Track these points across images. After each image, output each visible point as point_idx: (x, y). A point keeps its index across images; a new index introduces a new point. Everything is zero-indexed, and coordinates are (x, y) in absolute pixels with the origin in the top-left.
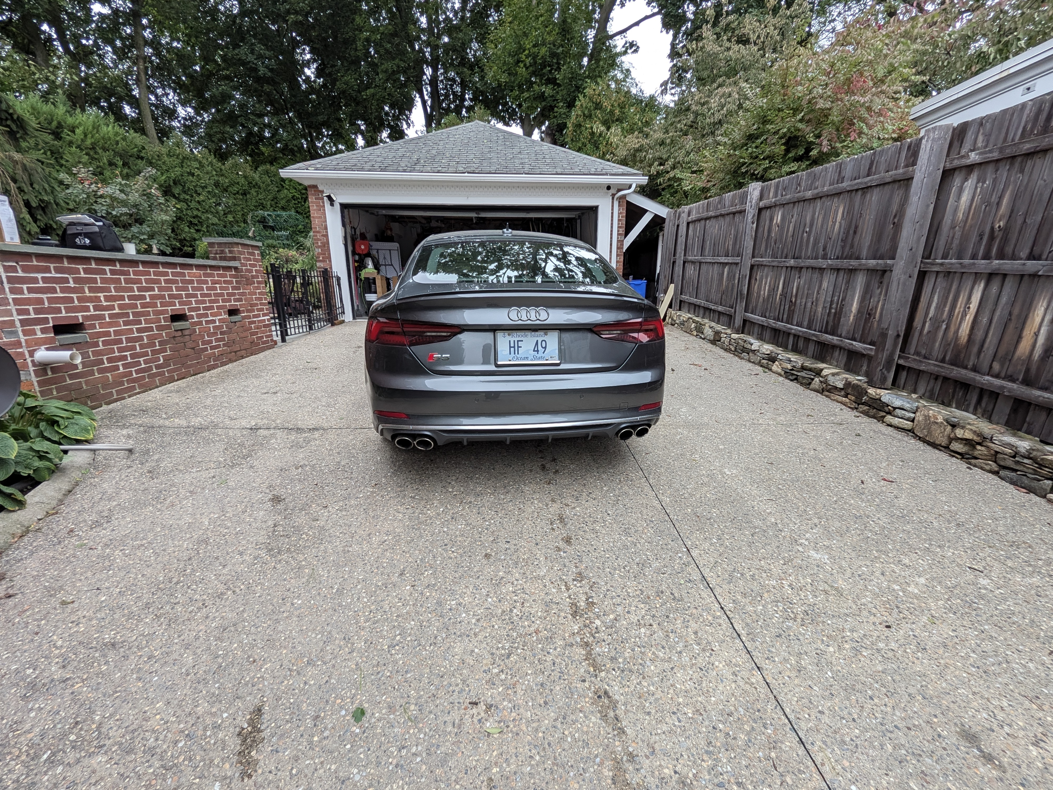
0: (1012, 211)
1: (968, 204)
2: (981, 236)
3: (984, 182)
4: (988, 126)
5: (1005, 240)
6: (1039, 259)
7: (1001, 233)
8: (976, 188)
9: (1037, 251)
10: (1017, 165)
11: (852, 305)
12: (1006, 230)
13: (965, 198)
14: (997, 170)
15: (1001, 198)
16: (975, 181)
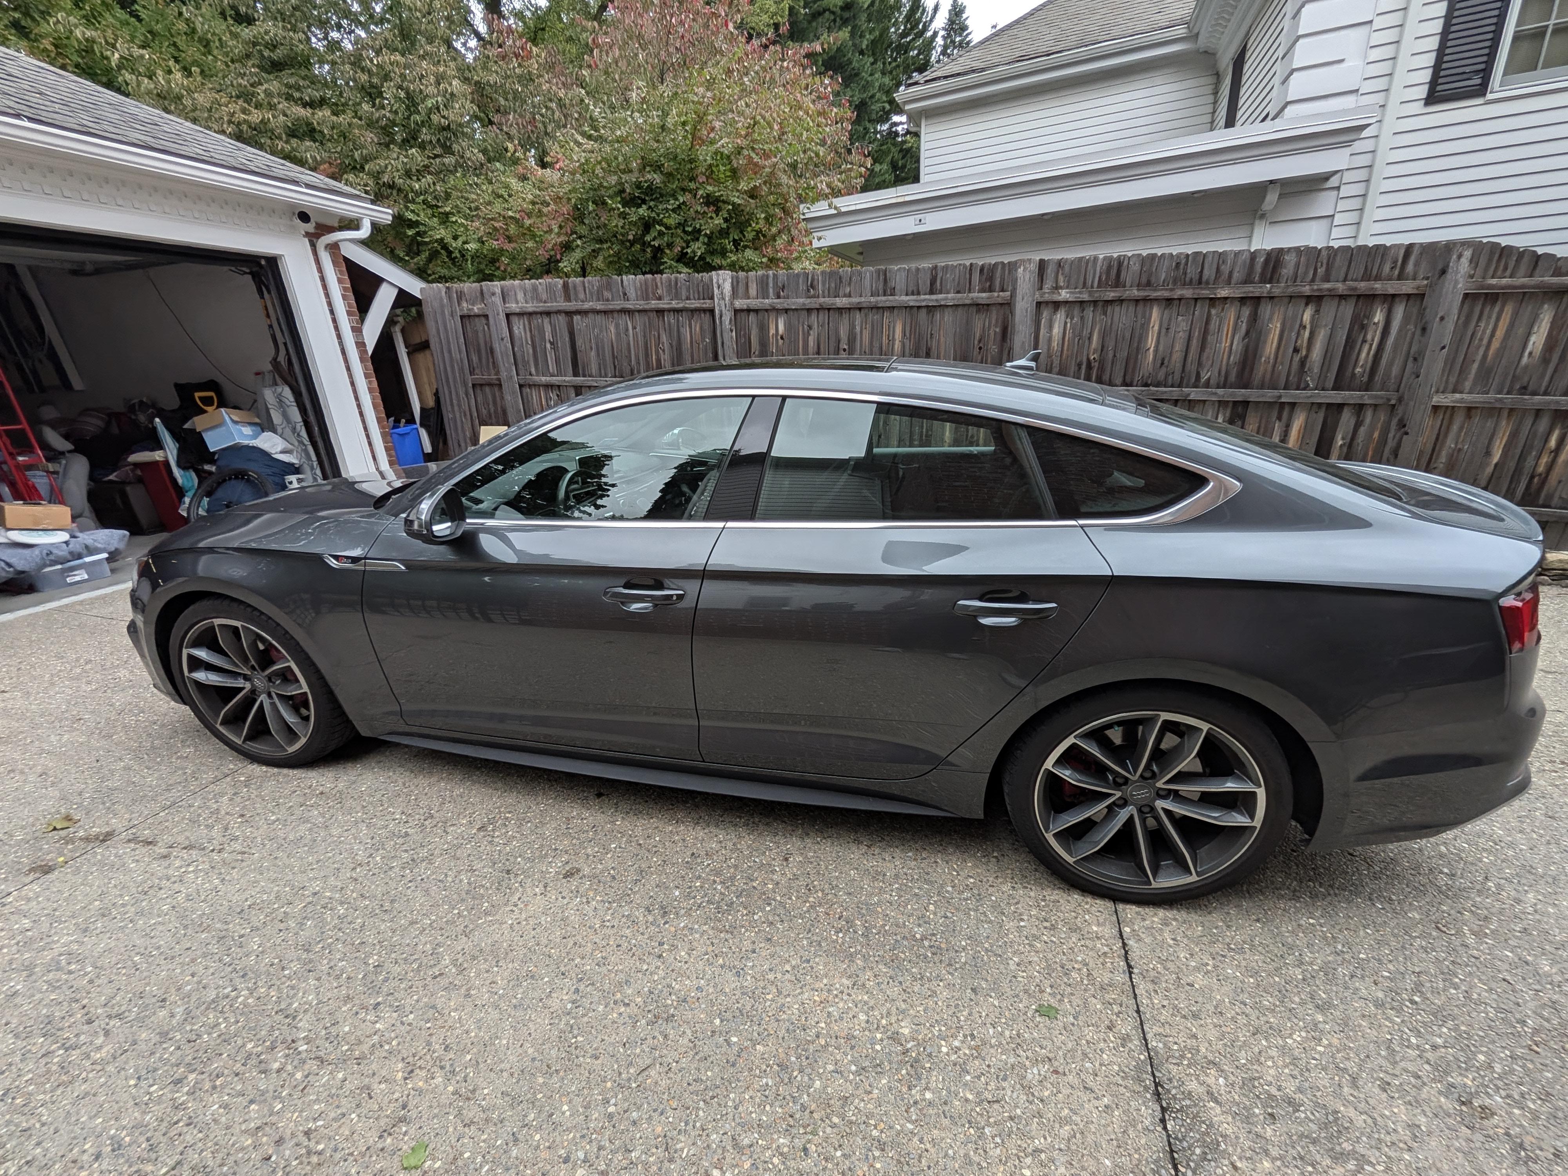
0: (1103, 347)
1: (1061, 335)
2: (1079, 365)
3: (1072, 319)
4: (1067, 268)
5: (1101, 369)
6: (1131, 385)
7: (1097, 364)
8: (1066, 323)
9: (1128, 380)
10: (1099, 308)
11: (943, 434)
12: (1102, 362)
13: (1057, 330)
14: (1083, 310)
15: (1091, 334)
16: (1063, 317)
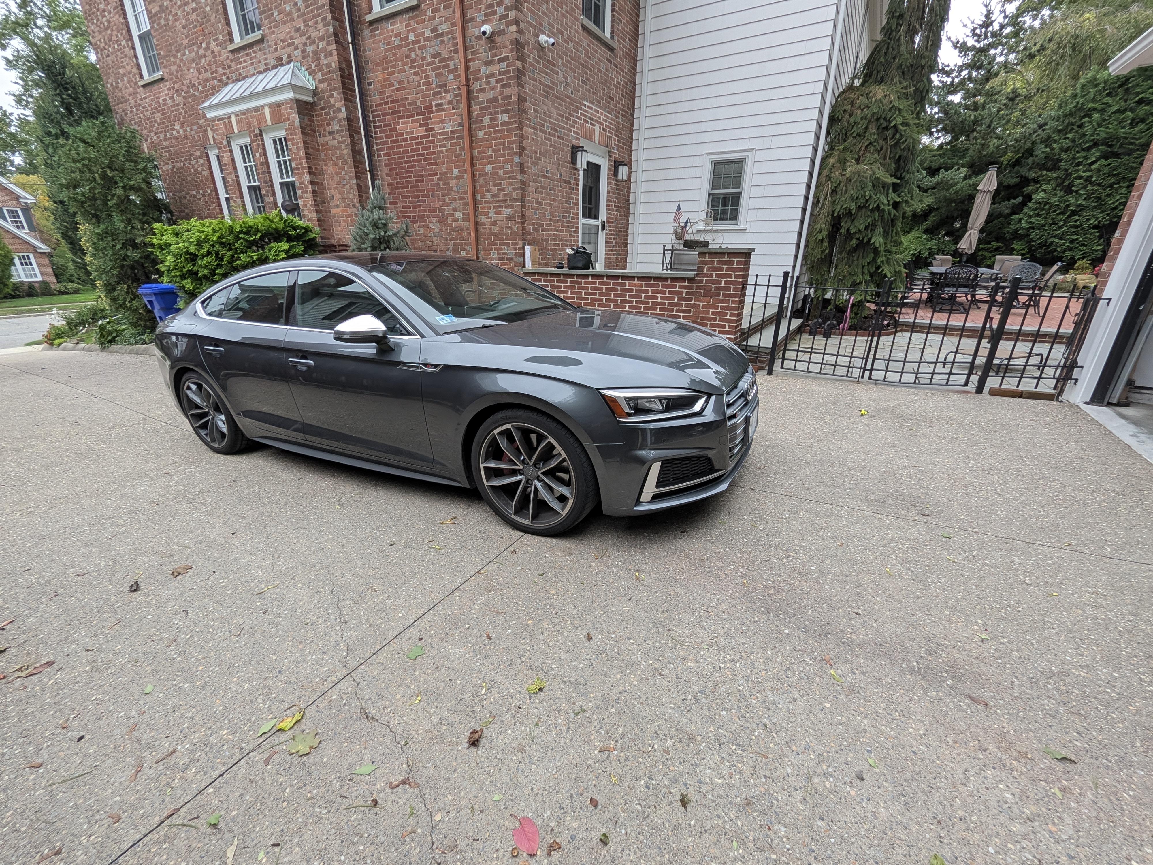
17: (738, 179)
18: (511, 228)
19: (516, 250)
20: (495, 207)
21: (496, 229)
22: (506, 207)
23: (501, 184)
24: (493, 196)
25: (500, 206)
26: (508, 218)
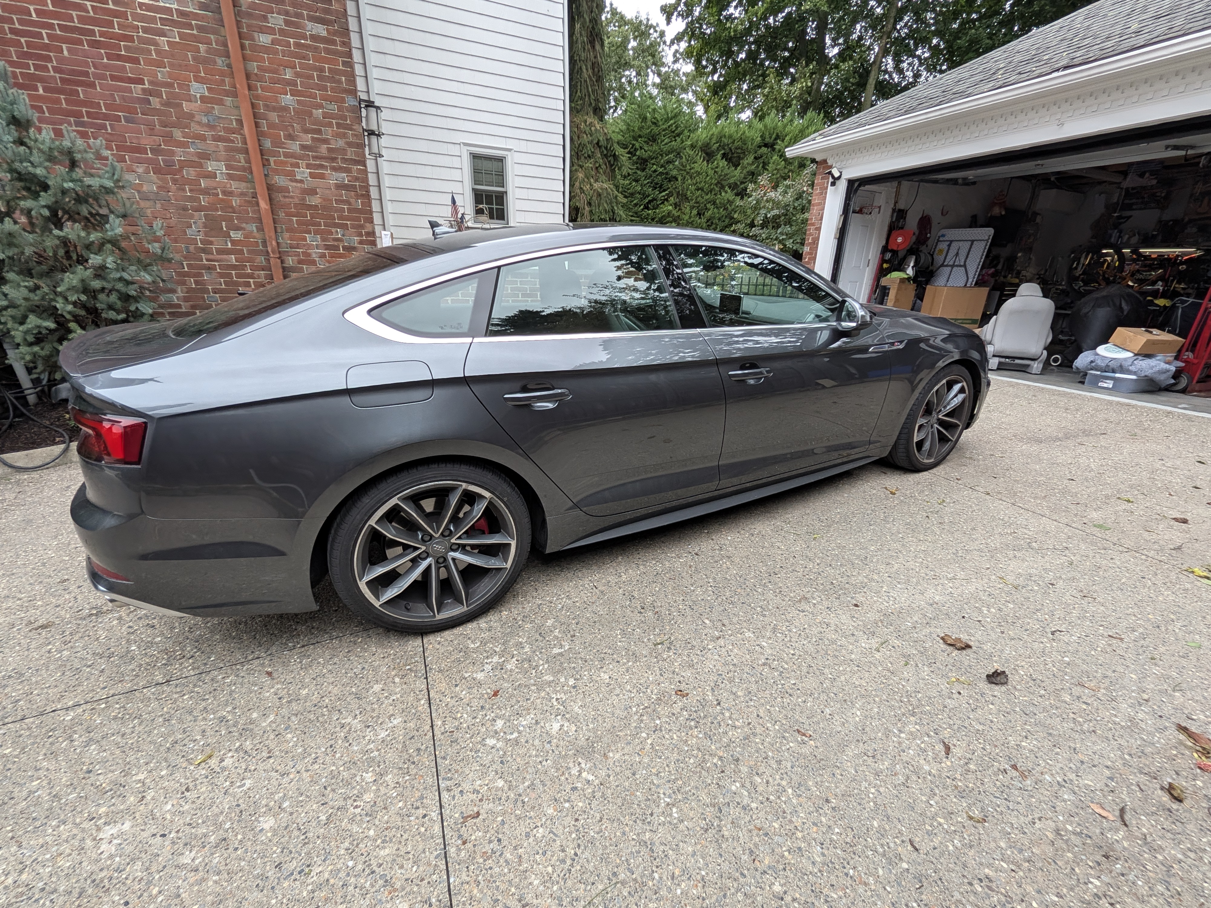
17: (500, 177)
18: (348, 202)
19: (360, 235)
20: (308, 166)
21: (315, 200)
22: (334, 169)
23: (319, 132)
24: (303, 147)
25: (322, 167)
26: (340, 186)
